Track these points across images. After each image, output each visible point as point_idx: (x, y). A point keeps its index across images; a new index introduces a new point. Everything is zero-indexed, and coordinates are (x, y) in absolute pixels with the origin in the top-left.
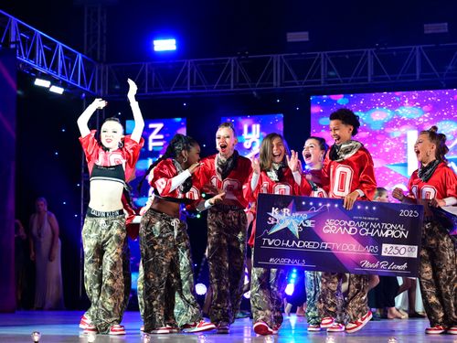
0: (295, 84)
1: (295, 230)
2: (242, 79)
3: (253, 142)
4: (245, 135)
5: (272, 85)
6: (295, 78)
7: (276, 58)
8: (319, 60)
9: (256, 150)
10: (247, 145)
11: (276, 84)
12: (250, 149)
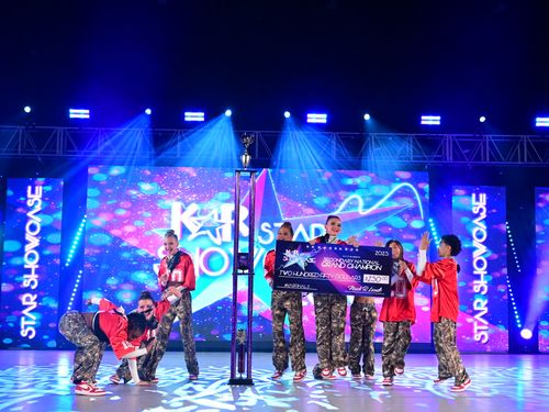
0: (75, 153)
1: (302, 265)
2: (29, 146)
3: (36, 202)
4: (29, 195)
5: (55, 153)
6: (76, 148)
7: (60, 130)
8: (97, 135)
9: (38, 208)
10: (30, 203)
11: (59, 152)
12: (32, 208)
